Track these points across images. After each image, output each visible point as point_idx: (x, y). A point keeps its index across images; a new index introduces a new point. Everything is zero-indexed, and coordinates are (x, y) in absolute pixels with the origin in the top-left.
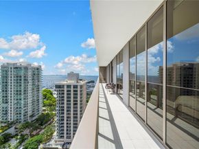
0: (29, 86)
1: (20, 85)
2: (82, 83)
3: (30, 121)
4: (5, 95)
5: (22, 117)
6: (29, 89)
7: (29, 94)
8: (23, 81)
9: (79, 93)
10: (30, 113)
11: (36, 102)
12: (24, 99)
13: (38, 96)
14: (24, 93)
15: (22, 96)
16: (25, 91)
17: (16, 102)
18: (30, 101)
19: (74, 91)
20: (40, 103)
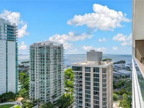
0: (51, 66)
1: (44, 65)
2: (106, 64)
3: (52, 101)
4: (33, 73)
5: (45, 97)
6: (51, 69)
7: (51, 74)
8: (45, 61)
9: (101, 78)
10: (52, 93)
11: (58, 82)
12: (47, 78)
13: (60, 76)
14: (47, 73)
15: (45, 76)
16: (47, 70)
17: (40, 81)
18: (52, 80)
19: (95, 75)
20: (62, 83)
